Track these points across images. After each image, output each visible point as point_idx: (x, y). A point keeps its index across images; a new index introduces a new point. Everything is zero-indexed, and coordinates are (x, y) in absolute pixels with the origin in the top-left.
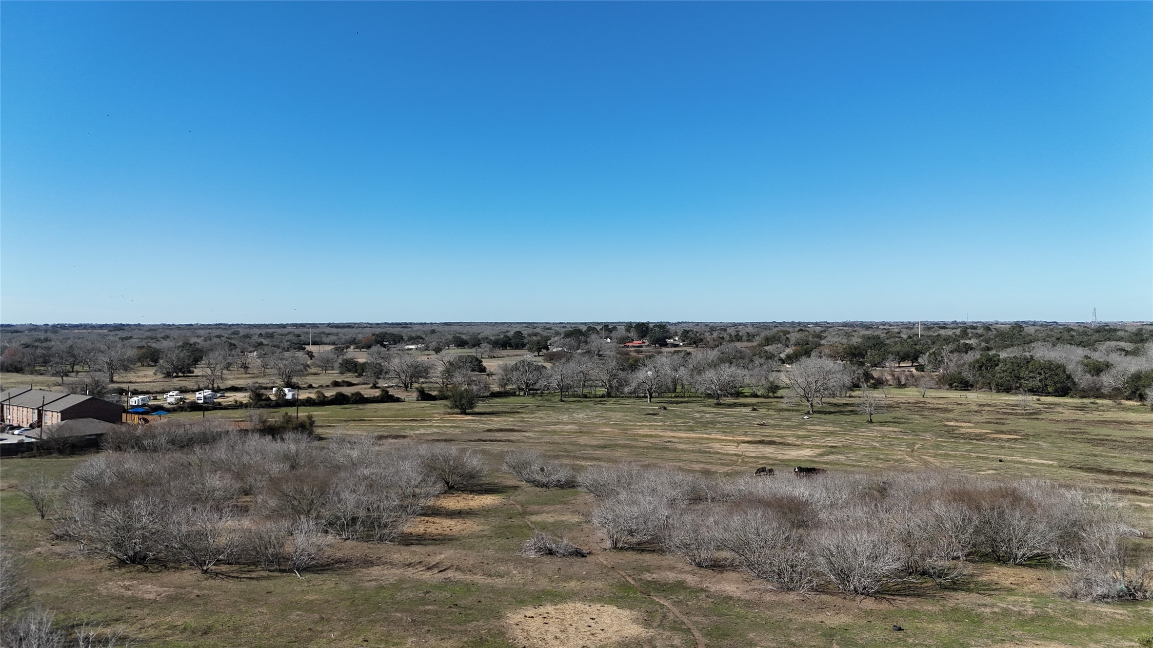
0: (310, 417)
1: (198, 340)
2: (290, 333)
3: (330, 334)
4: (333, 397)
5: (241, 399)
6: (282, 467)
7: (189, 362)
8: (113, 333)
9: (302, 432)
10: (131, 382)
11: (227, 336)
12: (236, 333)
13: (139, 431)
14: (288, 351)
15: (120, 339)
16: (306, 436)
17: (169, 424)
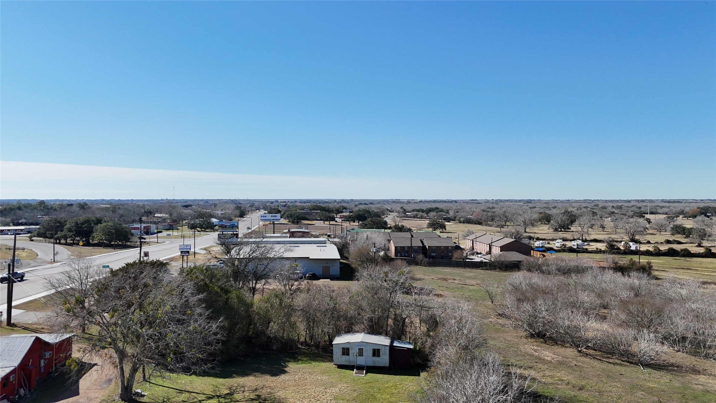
0: (649, 263)
1: (573, 210)
2: (633, 206)
3: (663, 207)
4: (666, 251)
5: (600, 248)
6: (629, 294)
7: (568, 223)
8: (526, 205)
9: (643, 272)
10: (535, 233)
11: (591, 207)
12: (597, 205)
13: (540, 261)
14: (632, 218)
15: (529, 208)
16: (646, 276)
17: (556, 258)
